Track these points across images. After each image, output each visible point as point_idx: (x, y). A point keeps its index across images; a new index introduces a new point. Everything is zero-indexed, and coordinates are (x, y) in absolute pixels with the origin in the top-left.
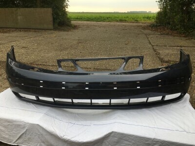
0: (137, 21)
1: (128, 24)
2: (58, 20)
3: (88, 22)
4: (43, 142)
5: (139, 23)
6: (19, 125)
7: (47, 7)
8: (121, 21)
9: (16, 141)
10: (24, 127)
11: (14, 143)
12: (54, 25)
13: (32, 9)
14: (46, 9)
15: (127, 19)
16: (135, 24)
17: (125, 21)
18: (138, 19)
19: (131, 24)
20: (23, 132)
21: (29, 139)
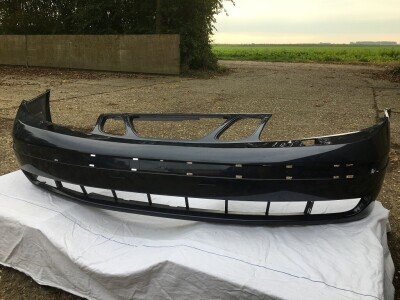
0: (364, 62)
1: (341, 66)
2: (191, 58)
3: (255, 63)
4: (49, 267)
5: (370, 65)
6: (12, 229)
7: (170, 33)
8: (328, 60)
9: (9, 259)
10: (19, 234)
11: (6, 262)
12: (181, 66)
13: (145, 36)
14: (169, 36)
15: (342, 57)
16: (358, 67)
17: (338, 60)
18: (369, 58)
19: (350, 67)
20: (17, 243)
21: (27, 256)
